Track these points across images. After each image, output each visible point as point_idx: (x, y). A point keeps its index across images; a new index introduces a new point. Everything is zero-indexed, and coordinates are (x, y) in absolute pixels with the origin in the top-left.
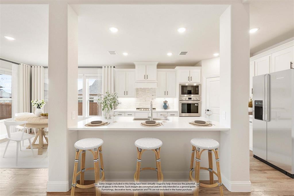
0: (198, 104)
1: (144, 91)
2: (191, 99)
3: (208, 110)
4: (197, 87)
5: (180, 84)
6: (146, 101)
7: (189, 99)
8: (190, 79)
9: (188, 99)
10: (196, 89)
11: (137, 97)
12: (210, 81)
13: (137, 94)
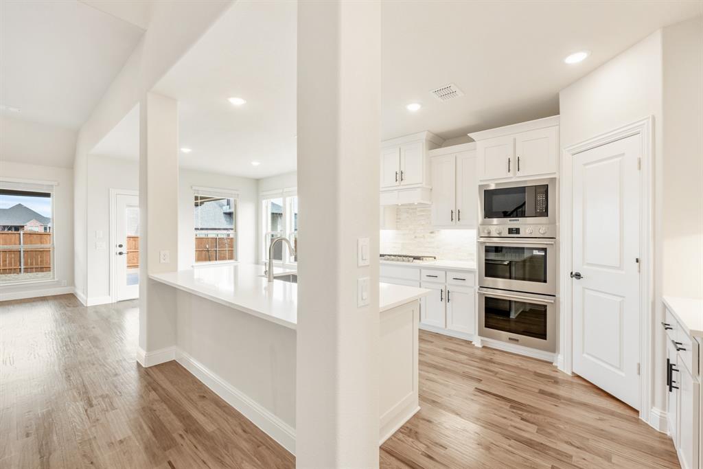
0: (545, 250)
1: (411, 211)
2: (517, 231)
3: (578, 276)
4: (542, 190)
5: (480, 186)
6: (416, 237)
7: (511, 231)
8: (515, 163)
9: (506, 233)
10: (536, 197)
11: (397, 229)
12: (585, 165)
13: (397, 219)
